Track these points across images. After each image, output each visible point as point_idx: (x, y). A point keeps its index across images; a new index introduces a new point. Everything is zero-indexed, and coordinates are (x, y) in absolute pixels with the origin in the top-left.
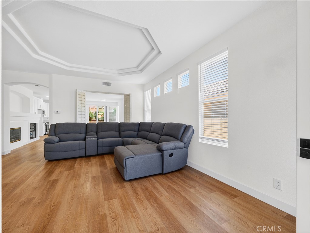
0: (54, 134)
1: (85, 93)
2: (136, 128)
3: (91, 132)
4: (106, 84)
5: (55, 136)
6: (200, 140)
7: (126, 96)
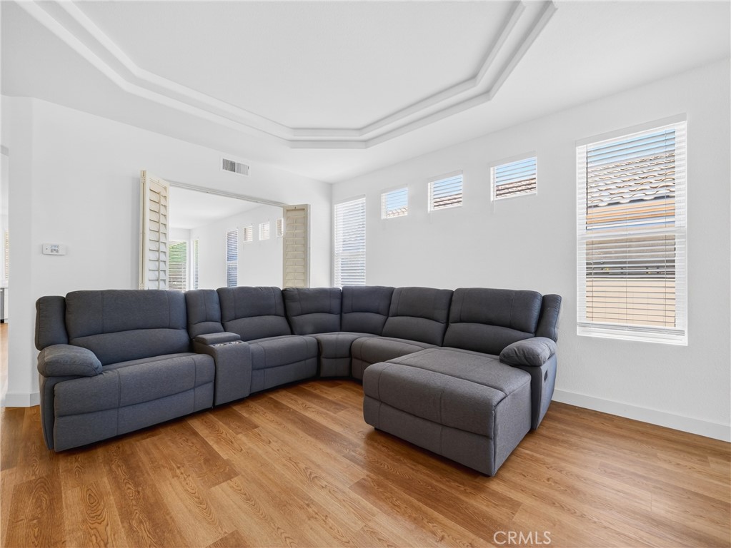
0: (64, 339)
1: (165, 188)
2: (335, 303)
3: (206, 321)
4: (231, 166)
5: (69, 343)
6: (580, 332)
7: (288, 211)
